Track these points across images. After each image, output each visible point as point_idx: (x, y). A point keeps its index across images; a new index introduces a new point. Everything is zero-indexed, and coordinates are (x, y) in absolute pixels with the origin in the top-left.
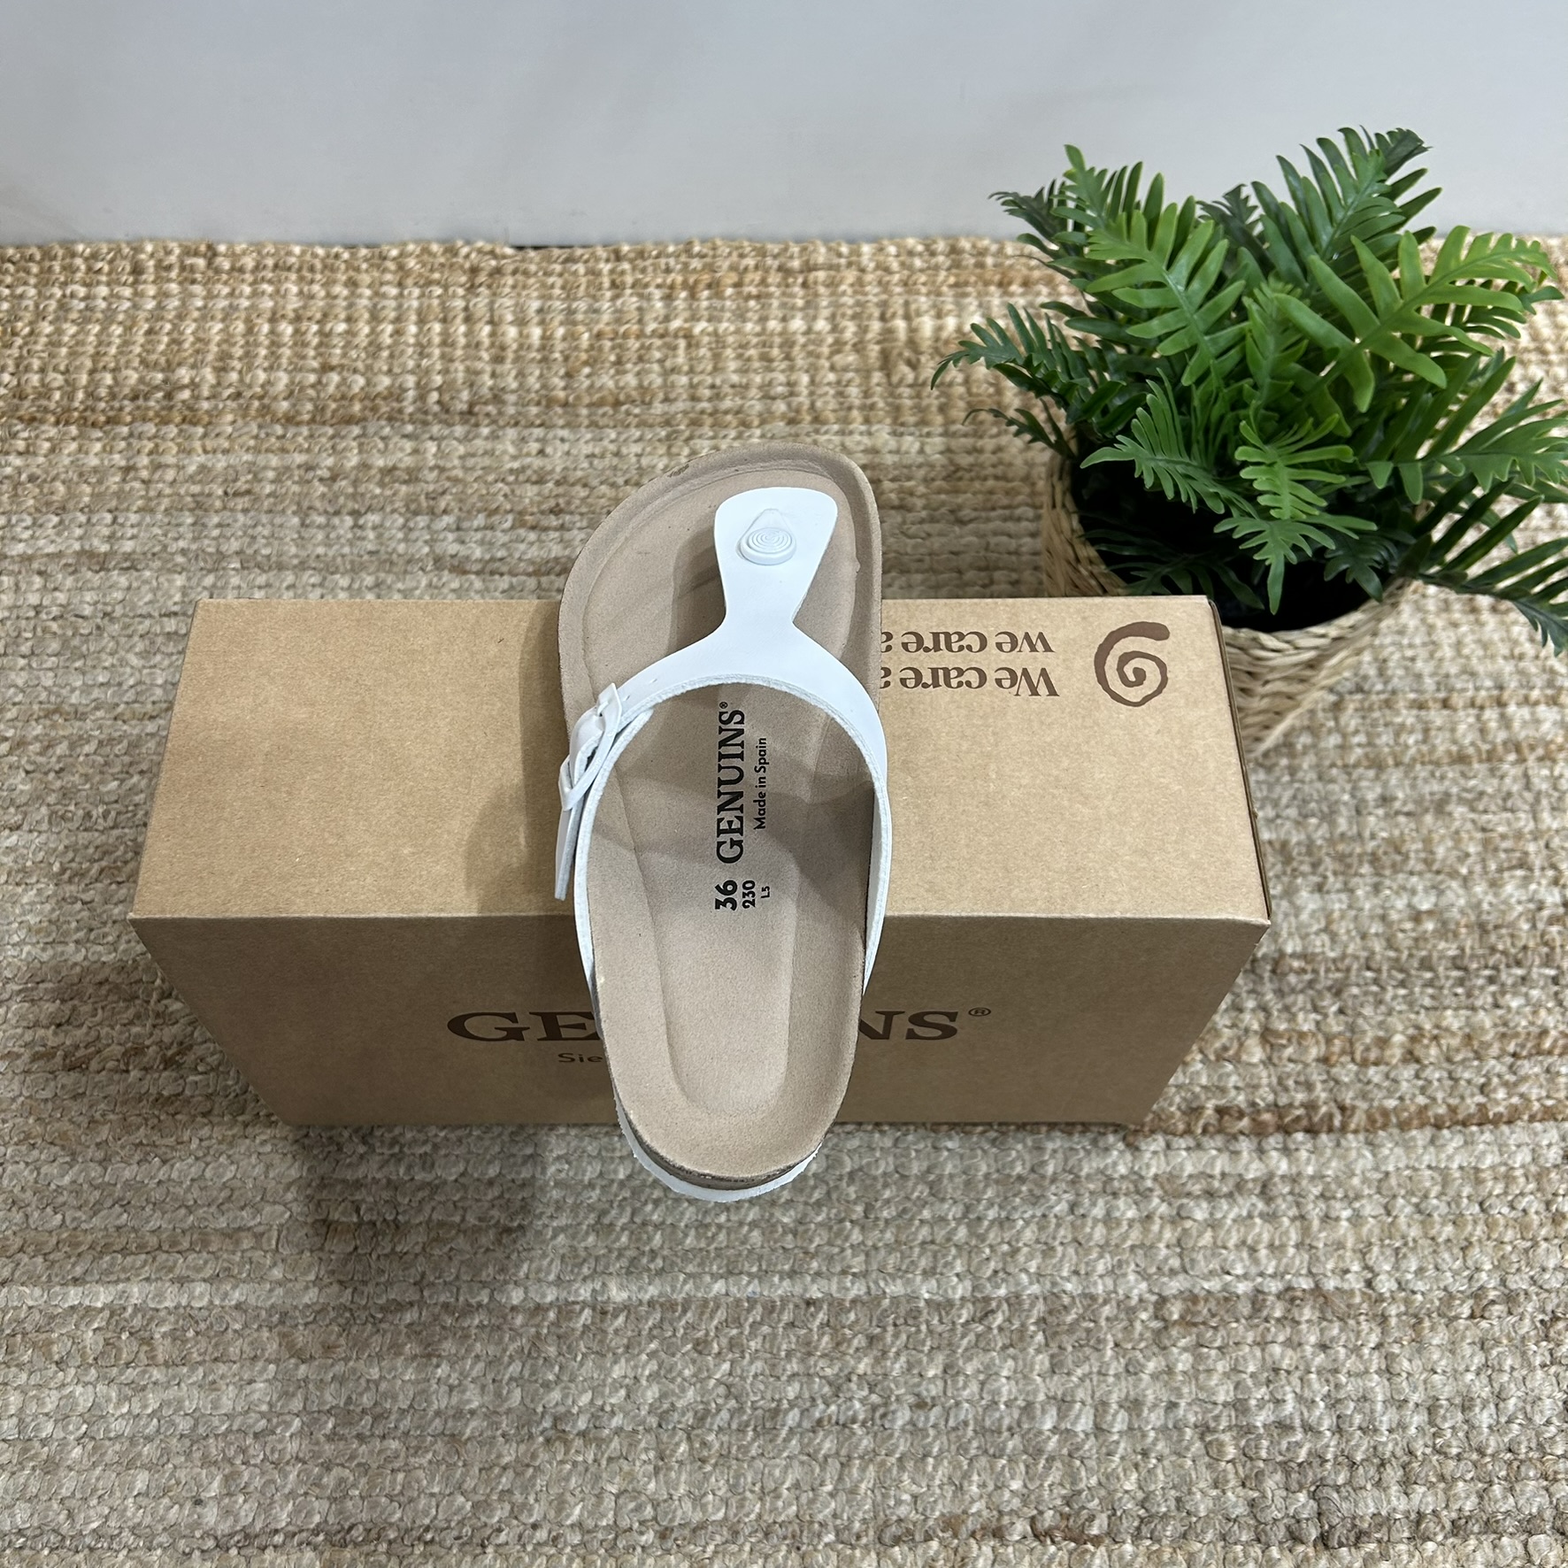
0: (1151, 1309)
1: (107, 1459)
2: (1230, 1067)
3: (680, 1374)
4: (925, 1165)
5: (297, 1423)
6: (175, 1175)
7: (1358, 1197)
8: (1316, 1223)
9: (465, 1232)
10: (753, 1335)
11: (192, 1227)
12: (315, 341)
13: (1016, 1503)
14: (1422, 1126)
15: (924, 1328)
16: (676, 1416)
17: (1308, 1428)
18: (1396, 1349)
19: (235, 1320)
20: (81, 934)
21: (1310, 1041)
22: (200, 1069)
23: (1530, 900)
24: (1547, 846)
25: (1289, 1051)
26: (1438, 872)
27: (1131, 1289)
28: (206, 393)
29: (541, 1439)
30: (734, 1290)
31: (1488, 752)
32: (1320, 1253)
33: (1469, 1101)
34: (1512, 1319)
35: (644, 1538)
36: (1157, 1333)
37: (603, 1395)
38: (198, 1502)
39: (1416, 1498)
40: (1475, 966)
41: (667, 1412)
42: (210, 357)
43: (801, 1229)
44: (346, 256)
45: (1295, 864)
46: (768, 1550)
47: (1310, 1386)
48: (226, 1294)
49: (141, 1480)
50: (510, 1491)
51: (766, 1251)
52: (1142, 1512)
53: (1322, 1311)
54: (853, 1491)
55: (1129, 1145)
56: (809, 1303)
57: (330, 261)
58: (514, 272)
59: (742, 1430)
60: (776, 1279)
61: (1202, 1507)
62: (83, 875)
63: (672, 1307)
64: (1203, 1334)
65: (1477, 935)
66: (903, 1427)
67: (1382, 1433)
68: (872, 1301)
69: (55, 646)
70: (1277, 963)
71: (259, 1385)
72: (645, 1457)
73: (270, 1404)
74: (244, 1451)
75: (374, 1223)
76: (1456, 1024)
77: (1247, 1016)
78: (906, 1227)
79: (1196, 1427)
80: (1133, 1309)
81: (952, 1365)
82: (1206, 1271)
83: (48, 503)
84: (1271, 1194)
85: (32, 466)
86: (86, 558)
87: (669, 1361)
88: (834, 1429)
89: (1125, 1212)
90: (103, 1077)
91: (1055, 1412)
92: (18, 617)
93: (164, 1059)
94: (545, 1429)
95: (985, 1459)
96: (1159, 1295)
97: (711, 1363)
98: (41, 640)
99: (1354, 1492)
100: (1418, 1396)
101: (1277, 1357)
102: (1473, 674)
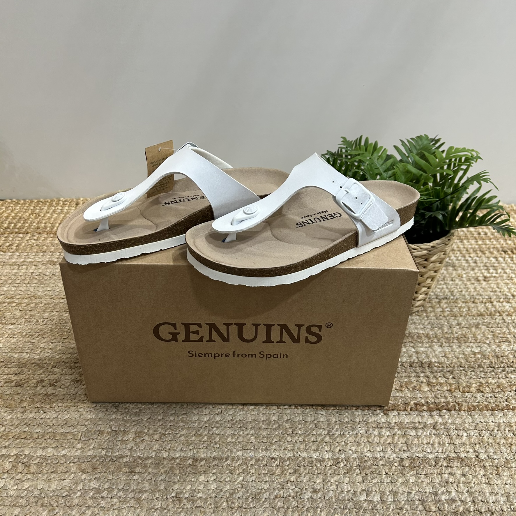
0: (398, 463)
1: (6, 504)
2: (417, 392)
3: (224, 480)
4: (313, 419)
5: (79, 494)
6: (48, 417)
7: (468, 430)
8: (454, 437)
9: (149, 435)
10: (252, 468)
11: (51, 432)
14: (487, 410)
15: (315, 467)
16: (222, 493)
17: (462, 501)
18: (491, 476)
19: (61, 460)
20: (28, 351)
21: (444, 385)
22: (62, 387)
23: (512, 350)
24: (514, 336)
25: (436, 388)
26: (479, 342)
27: (390, 456)
29: (171, 500)
30: (245, 454)
31: (490, 313)
32: (457, 446)
33: (502, 403)
36: (401, 470)
37: (194, 486)
40: (497, 366)
41: (219, 492)
43: (269, 436)
45: (432, 339)
47: (460, 487)
48: (60, 452)
49: (17, 511)
51: (257, 443)
53: (461, 463)
55: (385, 414)
56: (272, 458)
59: (247, 499)
60: (260, 451)
62: (33, 336)
63: (222, 459)
64: (418, 470)
65: (496, 358)
66: (308, 498)
67: (490, 503)
68: (296, 458)
69: (36, 281)
70: (430, 364)
71: (67, 481)
72: (210, 507)
73: (70, 487)
74: (58, 502)
75: (116, 431)
76: (493, 382)
77: (422, 378)
78: (307, 436)
79: (419, 500)
80: (391, 462)
81: (326, 479)
82: (417, 451)
83: (41, 250)
84: (437, 428)
85: (38, 243)
86: (49, 262)
87: (220, 476)
88: (282, 499)
89: (385, 433)
90: (28, 388)
91: (365, 494)
92: (26, 275)
93: (50, 384)
94: (173, 497)
95: (340, 509)
96: (401, 458)
97: (236, 477)
98: (31, 280)
100: (502, 492)
101: (447, 478)
102: (481, 295)
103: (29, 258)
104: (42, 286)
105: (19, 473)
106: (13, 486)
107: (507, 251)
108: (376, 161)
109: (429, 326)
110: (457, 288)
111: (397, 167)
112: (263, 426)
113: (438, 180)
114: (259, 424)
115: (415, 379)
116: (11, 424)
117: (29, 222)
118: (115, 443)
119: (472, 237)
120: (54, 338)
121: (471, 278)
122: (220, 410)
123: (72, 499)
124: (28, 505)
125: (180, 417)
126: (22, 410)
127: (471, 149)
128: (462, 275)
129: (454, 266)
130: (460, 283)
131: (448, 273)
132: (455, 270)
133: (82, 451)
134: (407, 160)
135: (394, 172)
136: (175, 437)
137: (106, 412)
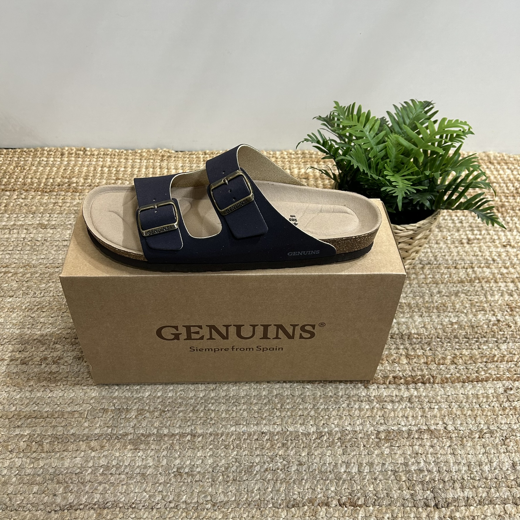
0: (375, 435)
1: (25, 482)
2: (396, 365)
3: (220, 455)
4: (300, 393)
5: (90, 470)
6: (54, 395)
7: (440, 402)
8: (427, 409)
9: (150, 412)
10: (244, 443)
11: (59, 411)
12: (115, 172)
13: (333, 494)
14: (459, 382)
15: (301, 441)
16: (218, 468)
17: (429, 471)
18: (456, 447)
19: (71, 438)
20: (29, 326)
21: (421, 357)
22: (65, 364)
23: (487, 320)
24: (490, 305)
25: (414, 360)
26: (457, 312)
27: (368, 429)
28: (80, 185)
29: (173, 475)
30: (238, 430)
31: (470, 280)
32: (429, 418)
33: (473, 375)
34: (492, 438)
35: (207, 506)
36: (377, 443)
37: (194, 461)
38: (55, 495)
39: (466, 493)
40: (471, 337)
41: (215, 467)
42: (83, 175)
43: (260, 411)
44: (125, 152)
45: (413, 309)
46: (249, 510)
47: (428, 458)
48: (69, 431)
49: (35, 489)
50: (162, 492)
51: (248, 418)
52: (375, 497)
53: (430, 435)
54: (278, 490)
55: (365, 387)
56: (263, 433)
57: (120, 153)
58: (175, 157)
59: (240, 472)
60: (252, 426)
61: (395, 495)
62: (32, 309)
63: (217, 435)
64: (392, 442)
65: (471, 329)
66: (294, 471)
67: (453, 472)
68: (284, 433)
69: (28, 248)
70: (409, 336)
71: (78, 459)
72: (208, 481)
73: (81, 464)
74: (71, 479)
75: (119, 409)
76: (467, 353)
78: (294, 411)
79: (392, 471)
80: (369, 435)
81: (310, 452)
82: (392, 424)
83: (30, 211)
84: (412, 401)
85: (26, 202)
86: (40, 225)
87: (216, 451)
88: (271, 472)
90: (33, 366)
91: (345, 467)
92: (18, 240)
93: (53, 361)
94: (174, 472)
95: (322, 481)
96: (378, 431)
97: (230, 452)
98: (24, 246)
99: (445, 490)
100: (464, 461)
101: (417, 450)
102: (463, 260)
103: (19, 220)
104: (35, 253)
105: (34, 452)
106: (29, 465)
108: (367, 134)
110: (441, 252)
111: (388, 138)
112: (255, 401)
114: (250, 399)
115: (395, 351)
116: (21, 403)
118: (119, 421)
120: (53, 311)
121: (455, 240)
122: (214, 386)
123: (84, 476)
124: (46, 482)
125: (178, 394)
126: (30, 389)
127: (463, 121)
128: (447, 237)
129: (440, 227)
130: (444, 246)
131: (433, 235)
132: (441, 231)
133: (90, 430)
136: (173, 413)
137: (109, 390)
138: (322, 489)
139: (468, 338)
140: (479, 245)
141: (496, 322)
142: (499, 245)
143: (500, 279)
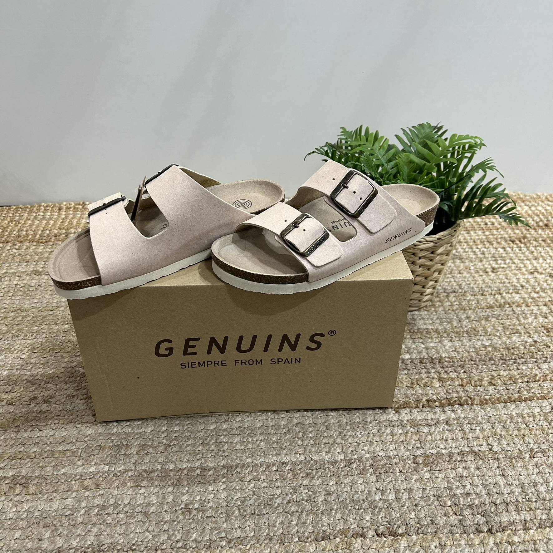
0: (412, 460)
1: (5, 527)
2: (429, 388)
3: (235, 488)
4: (324, 421)
5: (83, 511)
6: (44, 435)
7: (481, 423)
8: (468, 431)
9: (153, 448)
10: (262, 475)
11: (48, 451)
13: (368, 524)
14: (500, 403)
15: (327, 470)
16: (233, 502)
17: (477, 494)
18: (505, 468)
19: (62, 478)
20: (18, 367)
21: (456, 380)
22: (57, 403)
23: (523, 341)
24: (524, 327)
25: (448, 383)
26: (490, 335)
27: (403, 454)
29: (180, 512)
30: (255, 461)
31: (499, 305)
32: (471, 440)
33: (515, 395)
34: (545, 458)
35: (222, 543)
36: (415, 467)
37: (204, 496)
38: (41, 540)
39: (523, 516)
40: (508, 358)
41: (230, 500)
43: (279, 441)
45: (441, 334)
46: (271, 545)
47: (475, 481)
48: (59, 470)
49: (18, 534)
50: (167, 530)
51: (266, 449)
52: (418, 525)
53: (475, 457)
54: (305, 523)
55: (397, 412)
56: (283, 463)
59: (259, 505)
60: (271, 457)
61: (441, 522)
62: (22, 351)
63: (231, 467)
64: (432, 466)
65: (507, 350)
66: (322, 501)
67: (505, 495)
68: (307, 462)
69: (21, 293)
70: (440, 359)
71: (69, 499)
72: (222, 516)
73: (73, 505)
74: (61, 522)
75: (118, 445)
76: (505, 374)
77: (433, 374)
78: (318, 439)
79: (435, 496)
80: (405, 460)
81: (339, 481)
82: (430, 447)
83: (23, 260)
84: (450, 423)
85: (20, 252)
86: (34, 272)
87: (230, 484)
88: (295, 503)
89: (398, 431)
90: (21, 406)
91: (380, 494)
92: (9, 287)
93: (44, 401)
94: (182, 508)
95: (355, 510)
96: (414, 456)
97: (246, 484)
98: (16, 292)
99: (498, 514)
100: (516, 482)
101: (461, 473)
102: (490, 287)
103: (11, 268)
104: (27, 298)
105: (18, 495)
106: (11, 508)
107: (515, 241)
108: (377, 152)
109: (438, 321)
110: (465, 281)
111: (399, 157)
112: (273, 432)
113: (442, 170)
114: (268, 429)
115: (425, 375)
116: (5, 445)
117: (9, 230)
118: (117, 458)
119: (479, 227)
120: (45, 352)
121: (479, 270)
122: (226, 418)
123: (76, 517)
124: (30, 526)
125: (186, 427)
126: (16, 430)
127: (474, 136)
128: (470, 267)
129: (461, 259)
130: (468, 275)
131: (455, 266)
132: (463, 262)
133: (84, 468)
134: (410, 150)
135: (396, 163)
136: (180, 447)
137: (106, 427)
138: (355, 519)
139: (505, 360)
140: (505, 273)
141: (533, 343)
142: (526, 273)
143: (531, 303)
